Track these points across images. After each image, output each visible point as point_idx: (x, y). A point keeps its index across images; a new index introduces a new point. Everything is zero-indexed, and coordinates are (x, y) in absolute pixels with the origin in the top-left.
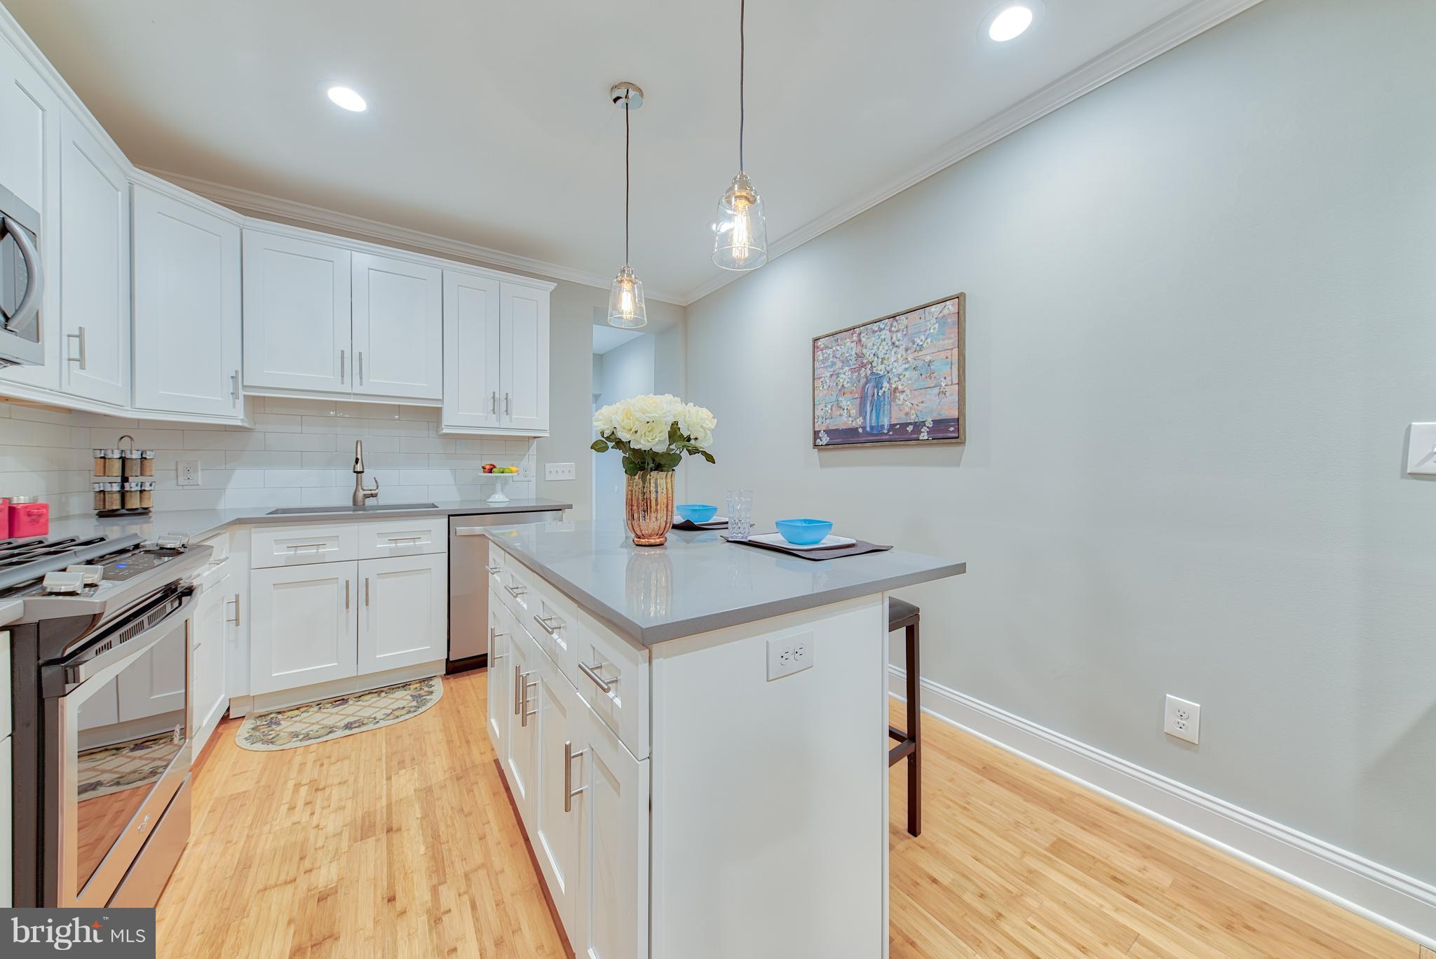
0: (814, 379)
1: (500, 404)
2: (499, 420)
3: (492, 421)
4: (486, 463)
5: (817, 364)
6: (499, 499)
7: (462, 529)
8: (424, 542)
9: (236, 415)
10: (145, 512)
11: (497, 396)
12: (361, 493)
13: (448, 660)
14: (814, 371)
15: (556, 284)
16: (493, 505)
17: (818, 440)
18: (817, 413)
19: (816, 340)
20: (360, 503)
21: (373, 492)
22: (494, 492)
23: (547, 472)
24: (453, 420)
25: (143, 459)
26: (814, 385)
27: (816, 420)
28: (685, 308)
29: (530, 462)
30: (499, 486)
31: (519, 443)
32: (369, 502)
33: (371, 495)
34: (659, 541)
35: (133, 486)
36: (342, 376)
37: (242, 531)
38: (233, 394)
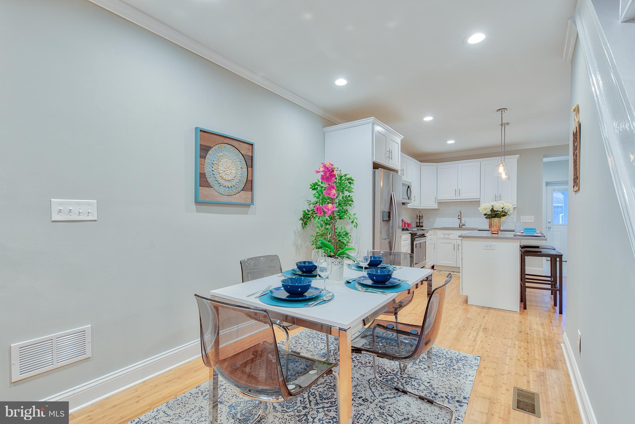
1: (498, 198)
9: (436, 206)
11: (497, 195)
12: (461, 224)
15: (519, 155)
20: (461, 227)
25: (422, 216)
29: (514, 216)
32: (463, 227)
33: (464, 225)
34: (496, 232)
35: (421, 221)
36: (456, 195)
37: (436, 231)
38: (435, 202)
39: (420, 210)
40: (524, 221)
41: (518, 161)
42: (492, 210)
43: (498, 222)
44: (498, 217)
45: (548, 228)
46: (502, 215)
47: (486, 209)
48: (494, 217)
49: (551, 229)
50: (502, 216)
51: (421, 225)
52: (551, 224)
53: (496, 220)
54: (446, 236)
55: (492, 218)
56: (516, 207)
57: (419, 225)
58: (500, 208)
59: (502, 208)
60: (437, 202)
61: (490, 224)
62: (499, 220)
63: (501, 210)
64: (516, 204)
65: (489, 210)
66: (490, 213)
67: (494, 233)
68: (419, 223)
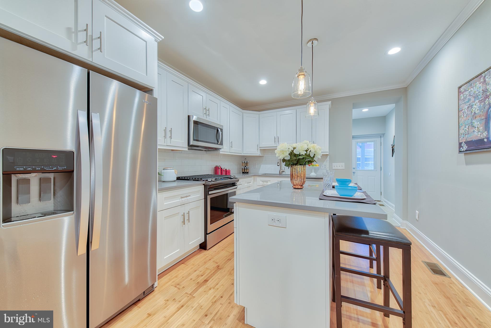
0: (459, 111)
5: (460, 103)
9: (258, 153)
10: (248, 173)
12: (281, 171)
14: (459, 107)
15: (331, 101)
16: (311, 176)
17: (461, 148)
18: (461, 132)
19: (460, 88)
20: (281, 173)
21: (283, 171)
22: (312, 172)
25: (247, 163)
26: (459, 115)
27: (460, 136)
32: (283, 173)
33: (283, 172)
34: (299, 187)
35: (246, 168)
36: (275, 142)
37: (256, 177)
38: (258, 149)
39: (245, 157)
40: (336, 168)
41: (330, 110)
42: (292, 154)
43: (302, 172)
44: (301, 163)
45: (353, 172)
46: (307, 161)
47: (282, 151)
48: (296, 164)
49: (355, 174)
50: (307, 163)
51: (246, 171)
52: (355, 169)
53: (299, 168)
54: (265, 183)
55: (293, 165)
56: (328, 153)
57: (244, 171)
58: (303, 151)
59: (306, 151)
60: (259, 150)
61: (292, 175)
62: (303, 169)
63: (304, 153)
64: (328, 151)
65: (288, 153)
66: (288, 158)
67: (297, 187)
68: (244, 169)
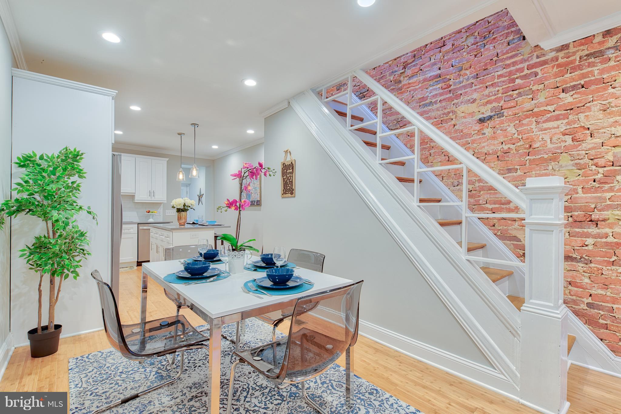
1: (152, 193)
2: (151, 198)
3: (149, 198)
4: (148, 210)
6: (151, 220)
7: (141, 227)
8: (131, 230)
11: (151, 191)
13: (137, 262)
15: (169, 159)
22: (150, 218)
23: (166, 213)
24: (137, 199)
28: (213, 160)
29: (161, 210)
30: (151, 217)
31: (157, 205)
55: (180, 211)
64: (166, 200)
67: (181, 224)
